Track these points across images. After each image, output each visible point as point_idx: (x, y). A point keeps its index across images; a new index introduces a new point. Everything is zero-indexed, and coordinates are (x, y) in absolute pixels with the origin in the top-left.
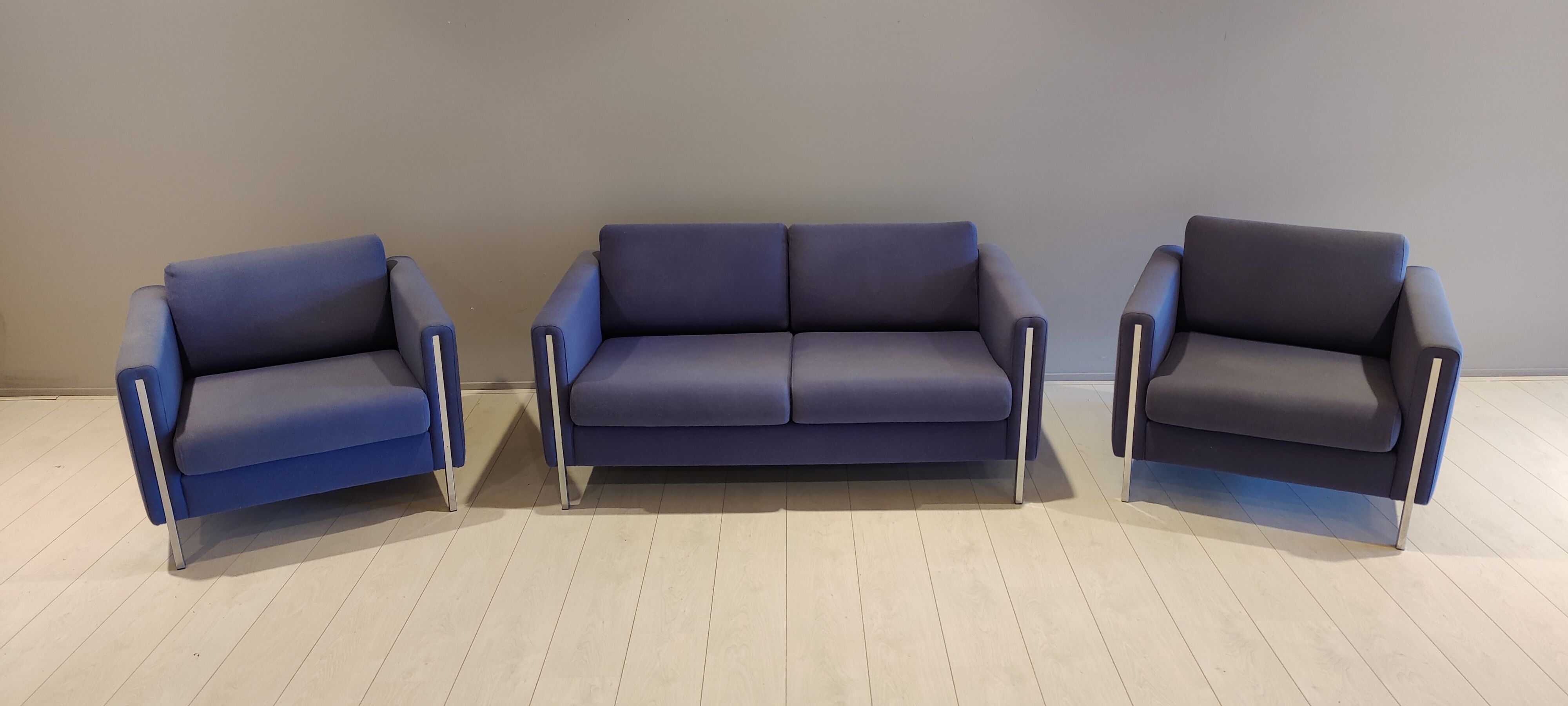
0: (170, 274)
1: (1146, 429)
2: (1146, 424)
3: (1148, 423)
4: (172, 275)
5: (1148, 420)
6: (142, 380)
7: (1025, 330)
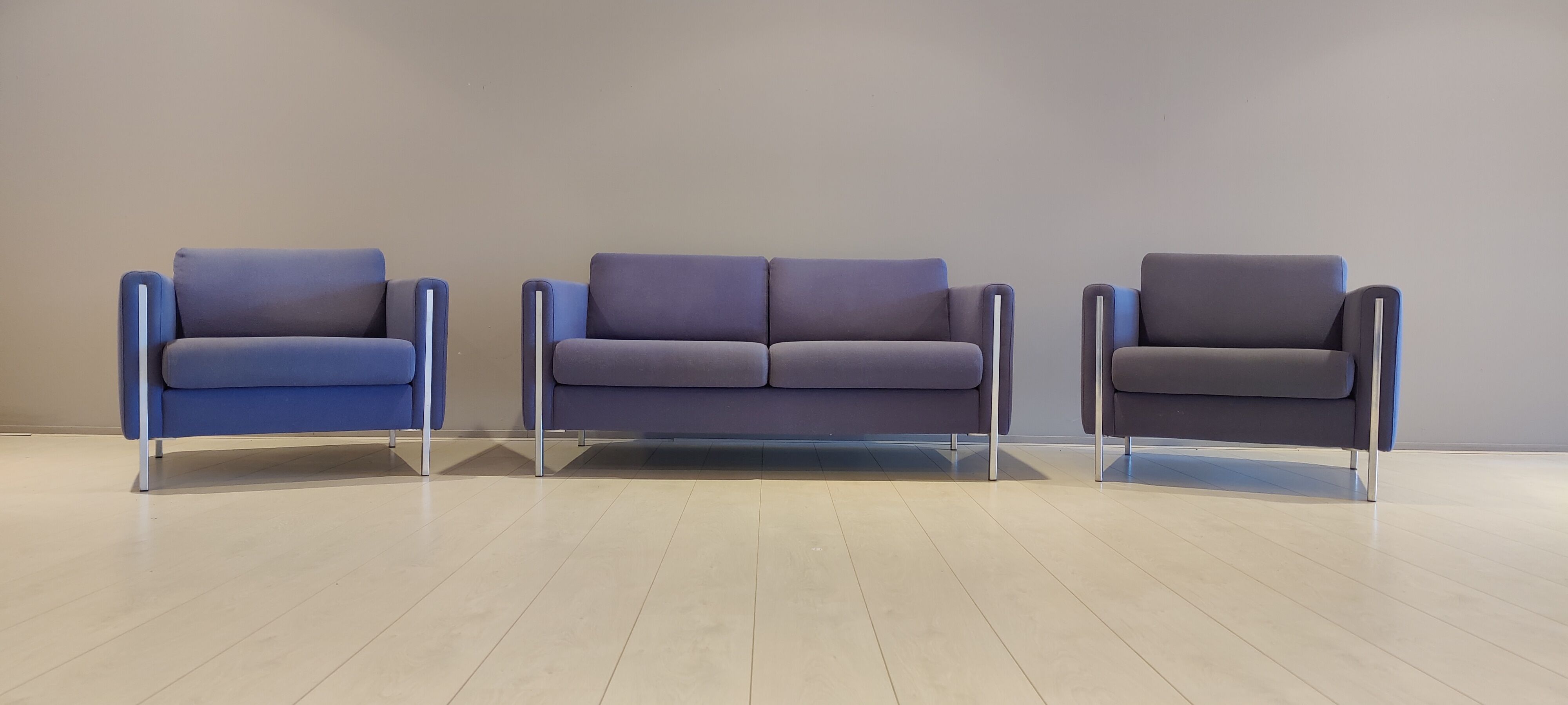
0: (181, 255)
1: (1114, 401)
2: (1114, 396)
3: (1116, 394)
4: (182, 256)
5: (1116, 391)
6: (145, 286)
7: (993, 297)
